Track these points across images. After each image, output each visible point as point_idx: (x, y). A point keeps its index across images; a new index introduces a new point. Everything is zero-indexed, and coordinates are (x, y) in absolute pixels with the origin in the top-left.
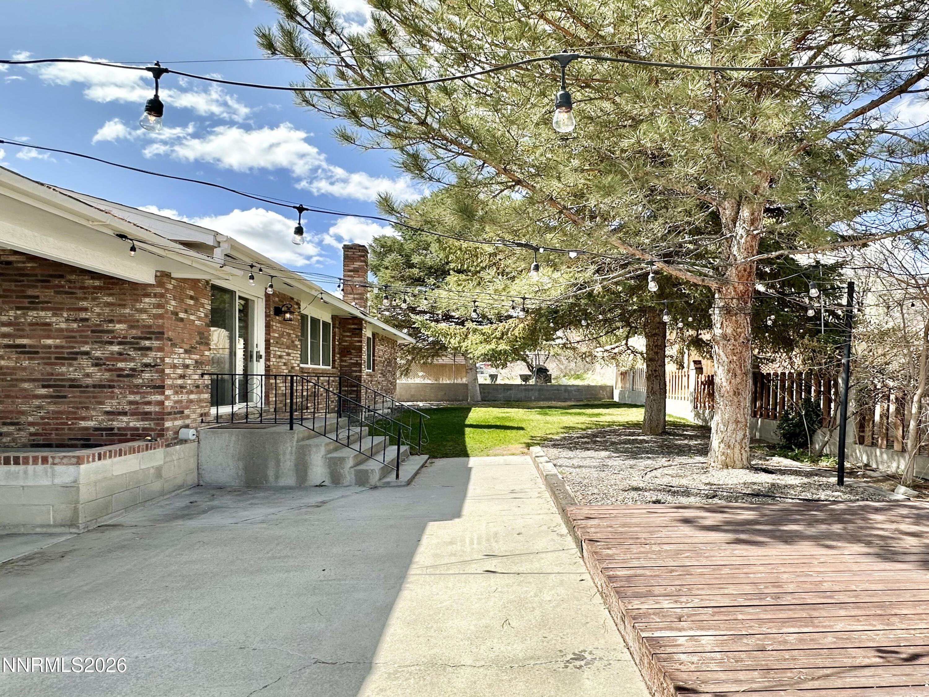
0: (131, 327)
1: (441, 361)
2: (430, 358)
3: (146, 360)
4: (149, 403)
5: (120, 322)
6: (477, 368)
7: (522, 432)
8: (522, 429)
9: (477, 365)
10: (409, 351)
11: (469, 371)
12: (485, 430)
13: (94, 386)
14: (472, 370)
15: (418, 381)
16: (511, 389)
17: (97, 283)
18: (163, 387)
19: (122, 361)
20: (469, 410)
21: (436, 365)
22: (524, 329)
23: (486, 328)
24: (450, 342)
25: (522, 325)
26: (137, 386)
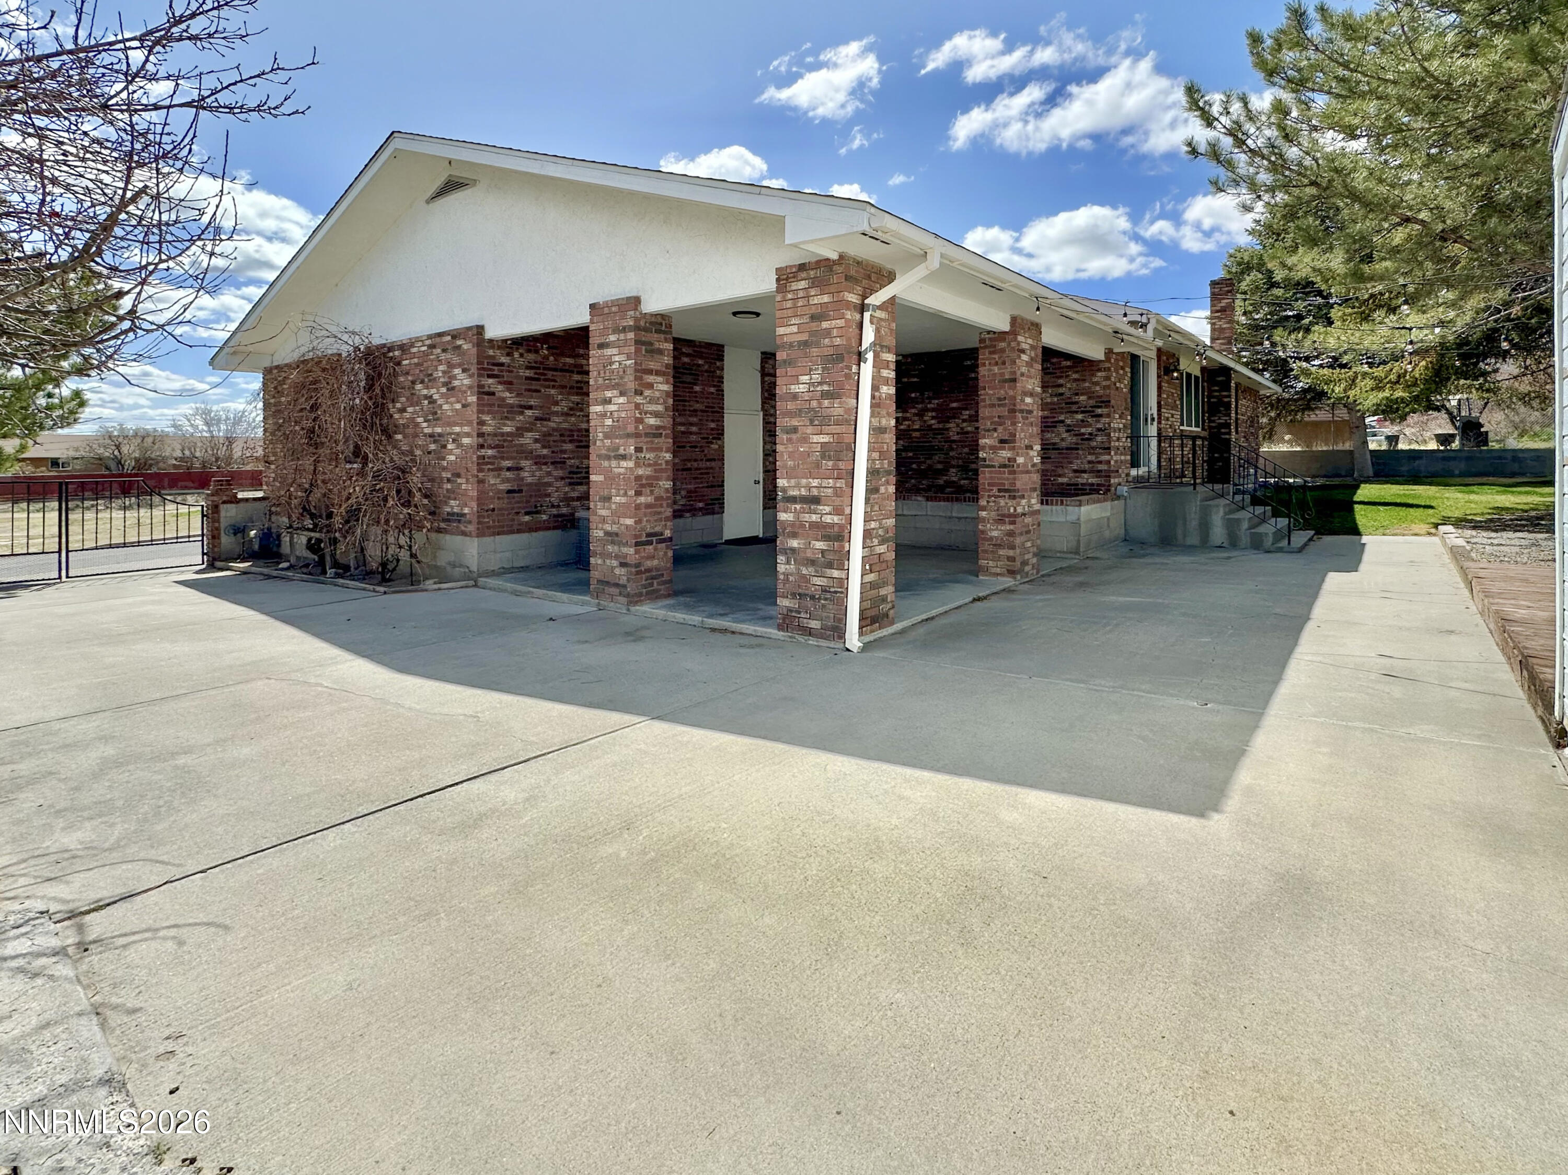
0: (1089, 398)
1: (1313, 418)
2: (1300, 414)
3: (1099, 426)
4: (1100, 462)
5: (1082, 394)
6: (1365, 427)
7: (1431, 511)
8: (1431, 507)
9: (1367, 420)
10: (1272, 405)
11: (1355, 430)
12: (1381, 508)
13: (1067, 449)
14: (1358, 428)
15: (1284, 448)
16: (1420, 458)
17: (1069, 363)
18: (1109, 448)
19: (1085, 427)
20: (1357, 487)
21: (1307, 423)
22: (1426, 368)
23: (1379, 372)
24: (1333, 391)
25: (1423, 363)
26: (1093, 448)
